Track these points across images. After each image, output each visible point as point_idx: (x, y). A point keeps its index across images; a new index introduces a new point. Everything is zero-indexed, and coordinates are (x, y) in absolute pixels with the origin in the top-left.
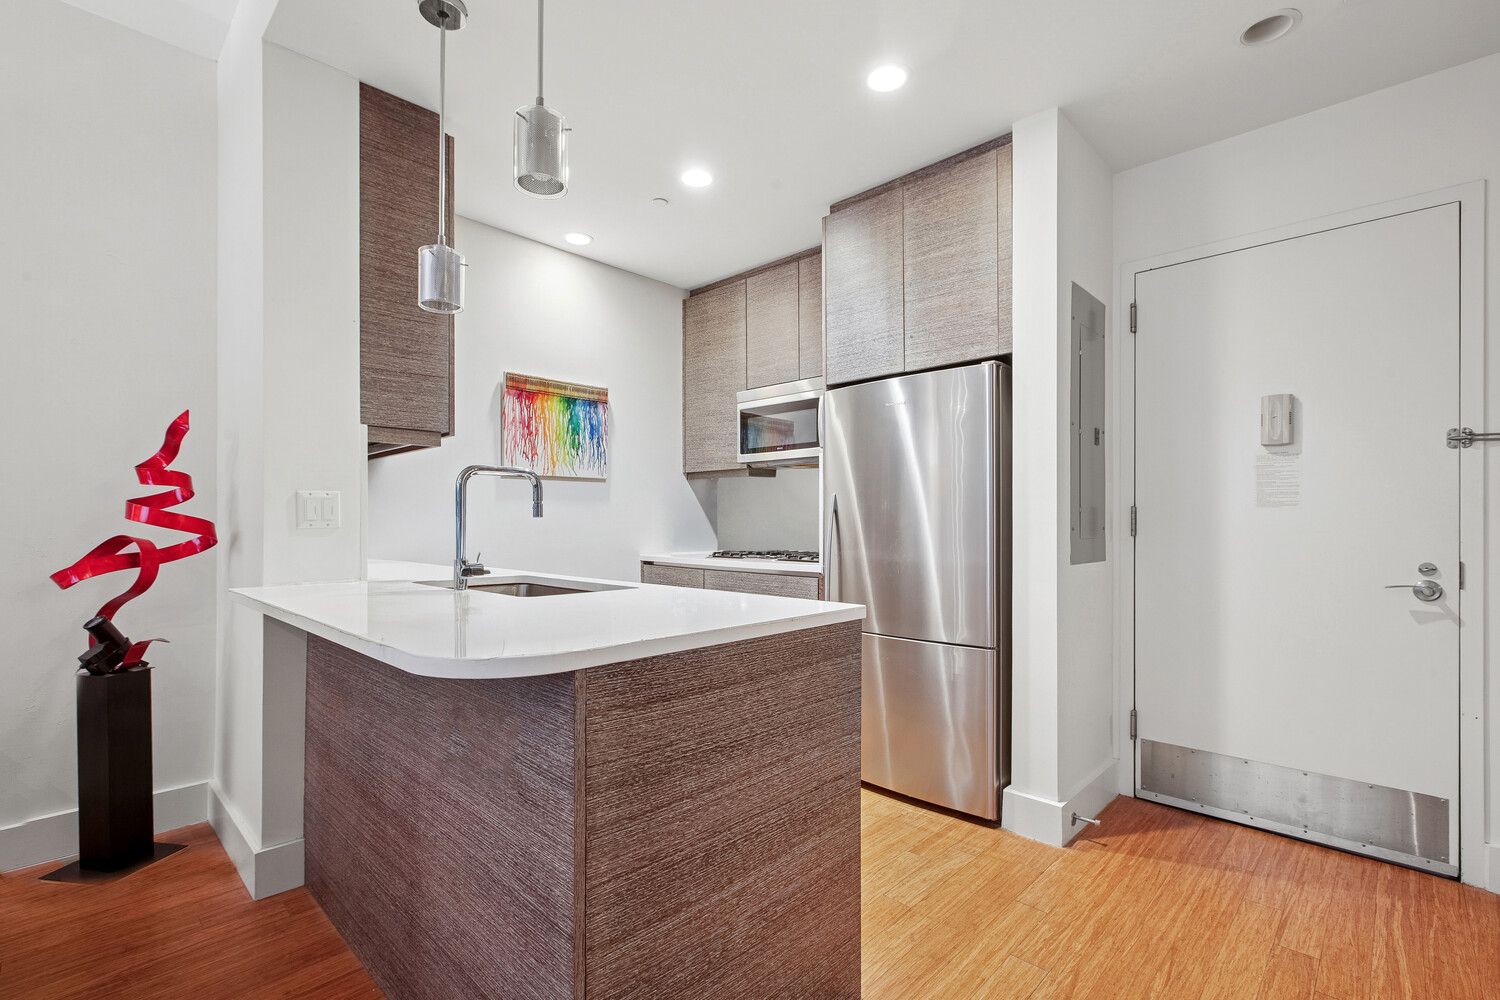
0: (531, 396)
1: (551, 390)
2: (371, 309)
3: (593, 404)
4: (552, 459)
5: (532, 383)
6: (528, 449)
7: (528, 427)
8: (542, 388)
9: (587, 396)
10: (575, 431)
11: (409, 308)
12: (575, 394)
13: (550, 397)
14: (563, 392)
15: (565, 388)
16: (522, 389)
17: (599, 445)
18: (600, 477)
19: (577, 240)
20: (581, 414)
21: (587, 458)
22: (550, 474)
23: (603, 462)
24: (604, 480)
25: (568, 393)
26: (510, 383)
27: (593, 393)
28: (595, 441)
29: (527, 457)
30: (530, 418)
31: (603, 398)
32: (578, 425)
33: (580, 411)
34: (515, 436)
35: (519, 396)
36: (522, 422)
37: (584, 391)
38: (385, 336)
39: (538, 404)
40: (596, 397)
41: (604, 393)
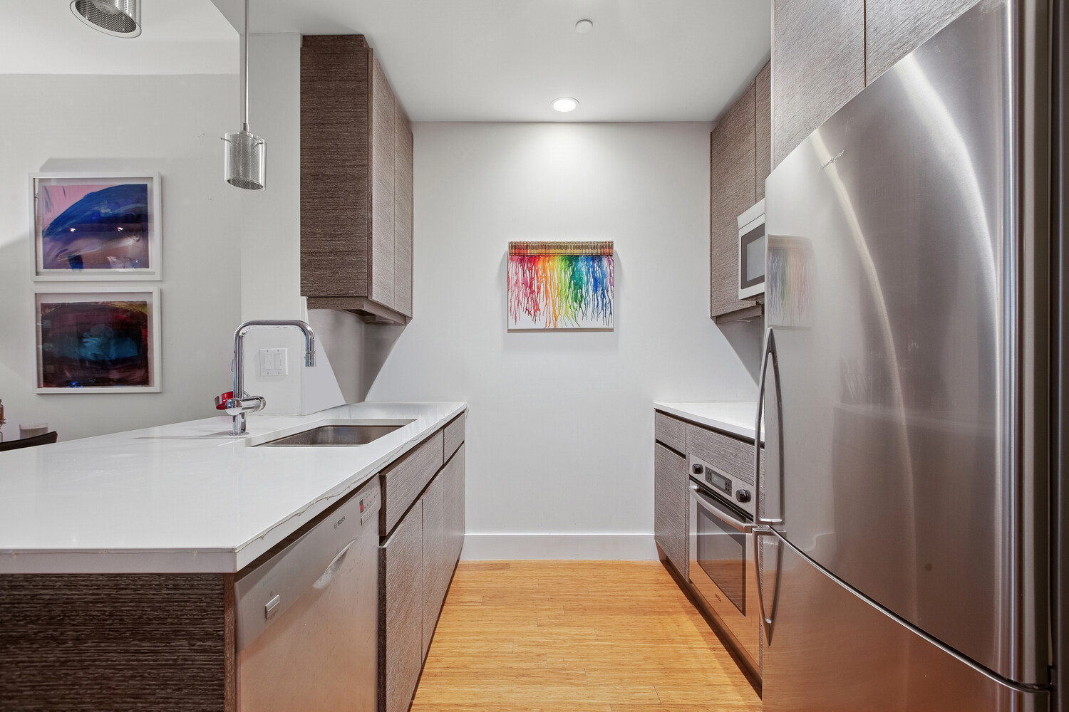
0: (533, 259)
1: (552, 251)
2: (307, 207)
3: (596, 258)
4: (554, 312)
5: (533, 248)
6: (530, 306)
7: (531, 287)
8: (543, 251)
9: (589, 251)
10: (578, 286)
11: (336, 200)
12: (577, 251)
13: (551, 258)
14: (563, 251)
15: (566, 247)
16: (523, 255)
17: (603, 296)
18: (605, 326)
19: (565, 106)
20: (584, 270)
21: (590, 310)
22: (552, 327)
23: (608, 312)
24: (612, 330)
25: (569, 251)
26: (513, 251)
27: (595, 247)
28: (599, 293)
29: (529, 313)
30: (532, 279)
31: (607, 251)
32: (581, 279)
33: (582, 266)
34: (518, 295)
35: (522, 261)
36: (525, 283)
37: (587, 247)
38: (318, 226)
39: (540, 265)
40: (599, 251)
41: (610, 246)
